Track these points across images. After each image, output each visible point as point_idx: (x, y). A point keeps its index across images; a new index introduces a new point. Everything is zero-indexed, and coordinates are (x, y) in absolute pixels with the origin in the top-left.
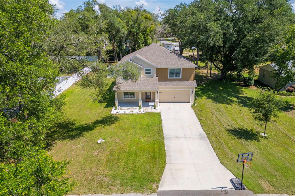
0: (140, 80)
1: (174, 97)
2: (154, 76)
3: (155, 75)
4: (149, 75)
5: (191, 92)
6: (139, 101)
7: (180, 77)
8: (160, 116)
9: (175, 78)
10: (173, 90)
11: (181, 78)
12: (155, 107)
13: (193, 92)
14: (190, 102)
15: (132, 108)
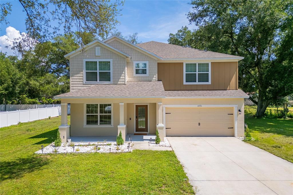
0: (125, 84)
1: (199, 124)
2: (154, 79)
3: (155, 77)
4: (144, 77)
5: (235, 112)
6: (119, 127)
7: (208, 81)
8: (176, 157)
9: (197, 83)
10: (196, 106)
11: (210, 83)
12: (157, 141)
13: (240, 111)
14: (236, 135)
15: (102, 144)
